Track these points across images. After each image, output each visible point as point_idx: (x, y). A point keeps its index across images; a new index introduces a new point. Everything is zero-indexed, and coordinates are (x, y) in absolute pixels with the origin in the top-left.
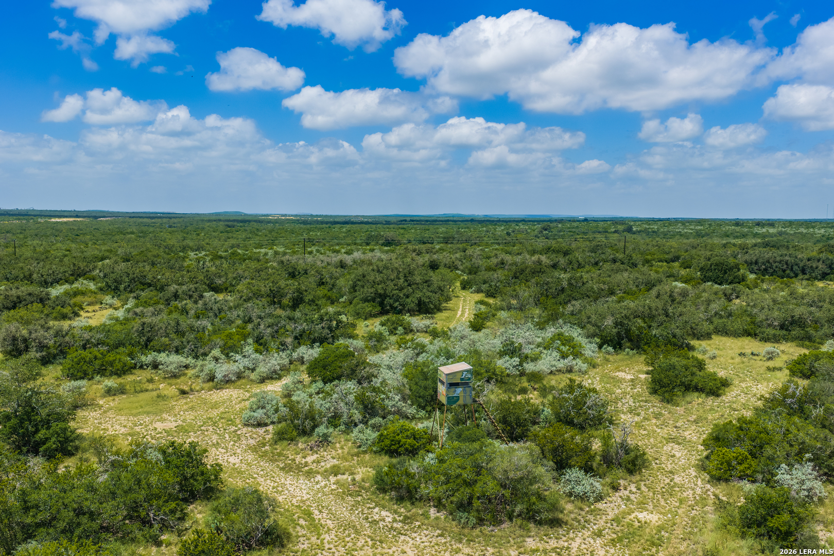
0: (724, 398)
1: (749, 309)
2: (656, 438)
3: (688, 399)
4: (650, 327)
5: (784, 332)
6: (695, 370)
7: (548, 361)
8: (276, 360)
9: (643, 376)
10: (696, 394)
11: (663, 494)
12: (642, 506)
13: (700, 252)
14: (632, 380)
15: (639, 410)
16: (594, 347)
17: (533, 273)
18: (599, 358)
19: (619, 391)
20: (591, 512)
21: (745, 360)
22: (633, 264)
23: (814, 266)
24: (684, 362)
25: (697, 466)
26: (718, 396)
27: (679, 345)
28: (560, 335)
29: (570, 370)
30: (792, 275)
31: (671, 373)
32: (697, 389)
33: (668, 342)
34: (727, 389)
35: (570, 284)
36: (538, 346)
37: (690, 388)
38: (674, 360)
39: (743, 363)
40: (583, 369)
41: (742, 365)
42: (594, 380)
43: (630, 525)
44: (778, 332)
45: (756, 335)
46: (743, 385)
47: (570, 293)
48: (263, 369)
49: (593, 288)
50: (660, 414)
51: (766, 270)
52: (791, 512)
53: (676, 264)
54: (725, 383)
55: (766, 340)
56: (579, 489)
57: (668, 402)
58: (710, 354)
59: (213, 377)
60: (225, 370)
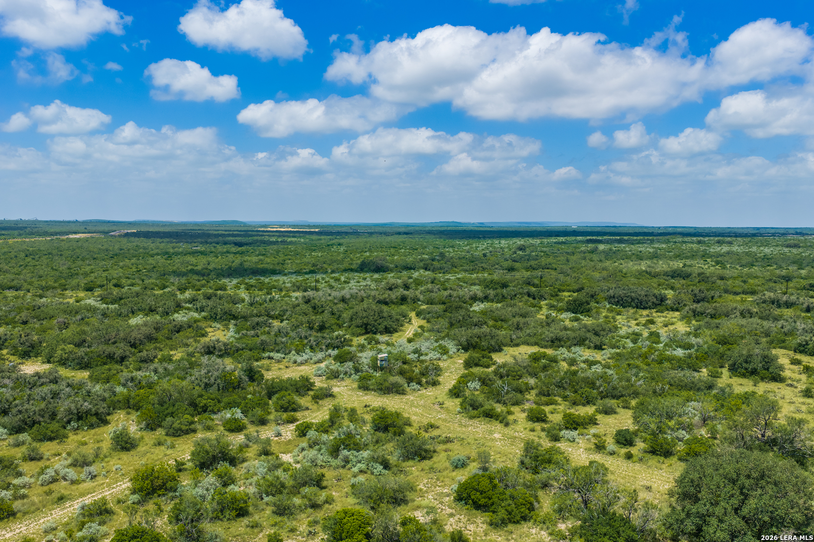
6: (481, 358)
7: (431, 356)
8: (320, 355)
11: (437, 390)
12: (430, 392)
14: (462, 363)
15: (454, 372)
16: (456, 350)
19: (453, 366)
22: (540, 295)
24: (478, 355)
28: (442, 345)
29: (439, 359)
31: (470, 360)
32: (480, 366)
34: (493, 366)
36: (430, 349)
37: (478, 365)
38: (474, 354)
40: (445, 359)
43: (424, 394)
48: (315, 359)
51: (618, 302)
54: (495, 364)
56: (413, 387)
58: (506, 353)
59: (295, 362)
60: (299, 359)
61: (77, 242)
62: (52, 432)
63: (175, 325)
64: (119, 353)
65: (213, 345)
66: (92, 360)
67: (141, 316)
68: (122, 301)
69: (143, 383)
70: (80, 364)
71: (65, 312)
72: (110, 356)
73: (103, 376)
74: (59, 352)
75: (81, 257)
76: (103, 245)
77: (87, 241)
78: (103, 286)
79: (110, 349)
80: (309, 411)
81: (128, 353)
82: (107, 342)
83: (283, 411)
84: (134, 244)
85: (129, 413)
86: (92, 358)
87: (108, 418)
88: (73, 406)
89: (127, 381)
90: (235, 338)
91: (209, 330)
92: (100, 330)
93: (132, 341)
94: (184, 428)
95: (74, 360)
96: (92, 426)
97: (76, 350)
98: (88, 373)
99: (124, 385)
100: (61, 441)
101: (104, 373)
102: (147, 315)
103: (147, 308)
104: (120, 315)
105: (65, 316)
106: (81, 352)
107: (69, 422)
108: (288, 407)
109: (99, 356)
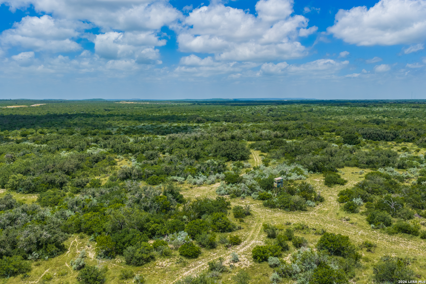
0: (345, 186)
1: (357, 157)
2: (326, 195)
3: (335, 186)
4: (324, 165)
5: (367, 165)
6: (337, 178)
7: (294, 176)
9: (322, 180)
10: (337, 185)
11: (328, 206)
12: (324, 207)
13: (344, 127)
14: (319, 181)
15: (322, 189)
16: (307, 172)
17: (278, 142)
18: (309, 175)
19: (316, 184)
20: (313, 209)
21: (353, 174)
23: (389, 135)
24: (334, 176)
25: (336, 200)
26: (344, 185)
27: (333, 170)
28: (296, 168)
29: (301, 179)
30: (380, 139)
31: (330, 179)
32: (338, 183)
33: (330, 170)
34: (346, 183)
35: (296, 149)
36: (290, 172)
37: (336, 183)
38: (331, 175)
39: (352, 175)
40: (305, 179)
41: (352, 176)
42: (308, 181)
43: (322, 210)
44: (365, 165)
45: (358, 166)
46: (351, 182)
47: (296, 152)
49: (304, 150)
50: (328, 190)
51: (369, 137)
52: (354, 206)
53: (334, 133)
54: (346, 182)
55: (361, 168)
56: (310, 204)
57: (330, 187)
58: (343, 173)
59: (195, 184)
60: (198, 181)
61: (12, 110)
62: (15, 266)
63: (94, 157)
64: (58, 180)
65: (129, 171)
66: (38, 186)
67: (64, 151)
68: (49, 142)
69: (87, 206)
70: (29, 189)
71: (11, 149)
72: (51, 182)
73: (50, 200)
74: (11, 180)
75: (15, 118)
76: (28, 112)
77: (18, 109)
78: (33, 133)
79: (51, 177)
80: (242, 230)
81: (65, 180)
82: (47, 171)
83: (221, 232)
84: (46, 110)
85: (82, 238)
86: (38, 184)
87: (65, 243)
88: (32, 235)
89: (73, 205)
90: (140, 166)
91: (117, 160)
92: (40, 162)
93: (67, 170)
94: (145, 256)
95: (23, 186)
96: (52, 255)
97: (24, 178)
98: (37, 197)
99: (72, 209)
100: (25, 276)
101: (50, 198)
102: (68, 150)
103: (68, 146)
104: (50, 151)
105: (11, 153)
106: (28, 179)
107: (30, 252)
108: (225, 228)
109: (43, 183)
